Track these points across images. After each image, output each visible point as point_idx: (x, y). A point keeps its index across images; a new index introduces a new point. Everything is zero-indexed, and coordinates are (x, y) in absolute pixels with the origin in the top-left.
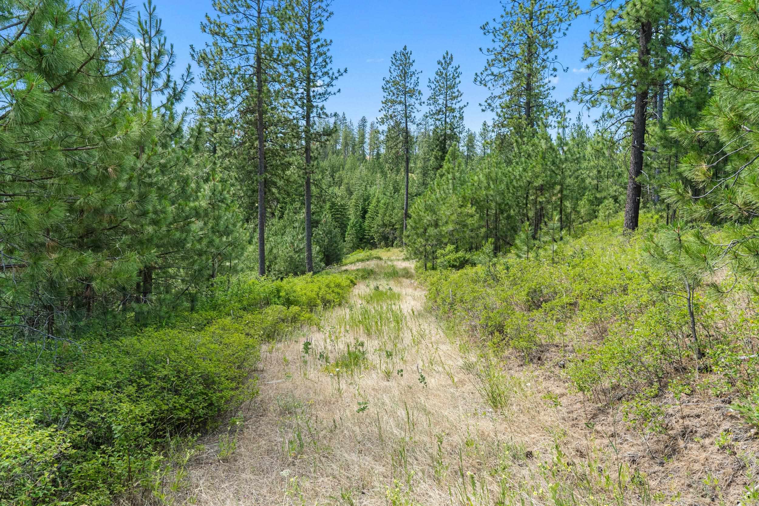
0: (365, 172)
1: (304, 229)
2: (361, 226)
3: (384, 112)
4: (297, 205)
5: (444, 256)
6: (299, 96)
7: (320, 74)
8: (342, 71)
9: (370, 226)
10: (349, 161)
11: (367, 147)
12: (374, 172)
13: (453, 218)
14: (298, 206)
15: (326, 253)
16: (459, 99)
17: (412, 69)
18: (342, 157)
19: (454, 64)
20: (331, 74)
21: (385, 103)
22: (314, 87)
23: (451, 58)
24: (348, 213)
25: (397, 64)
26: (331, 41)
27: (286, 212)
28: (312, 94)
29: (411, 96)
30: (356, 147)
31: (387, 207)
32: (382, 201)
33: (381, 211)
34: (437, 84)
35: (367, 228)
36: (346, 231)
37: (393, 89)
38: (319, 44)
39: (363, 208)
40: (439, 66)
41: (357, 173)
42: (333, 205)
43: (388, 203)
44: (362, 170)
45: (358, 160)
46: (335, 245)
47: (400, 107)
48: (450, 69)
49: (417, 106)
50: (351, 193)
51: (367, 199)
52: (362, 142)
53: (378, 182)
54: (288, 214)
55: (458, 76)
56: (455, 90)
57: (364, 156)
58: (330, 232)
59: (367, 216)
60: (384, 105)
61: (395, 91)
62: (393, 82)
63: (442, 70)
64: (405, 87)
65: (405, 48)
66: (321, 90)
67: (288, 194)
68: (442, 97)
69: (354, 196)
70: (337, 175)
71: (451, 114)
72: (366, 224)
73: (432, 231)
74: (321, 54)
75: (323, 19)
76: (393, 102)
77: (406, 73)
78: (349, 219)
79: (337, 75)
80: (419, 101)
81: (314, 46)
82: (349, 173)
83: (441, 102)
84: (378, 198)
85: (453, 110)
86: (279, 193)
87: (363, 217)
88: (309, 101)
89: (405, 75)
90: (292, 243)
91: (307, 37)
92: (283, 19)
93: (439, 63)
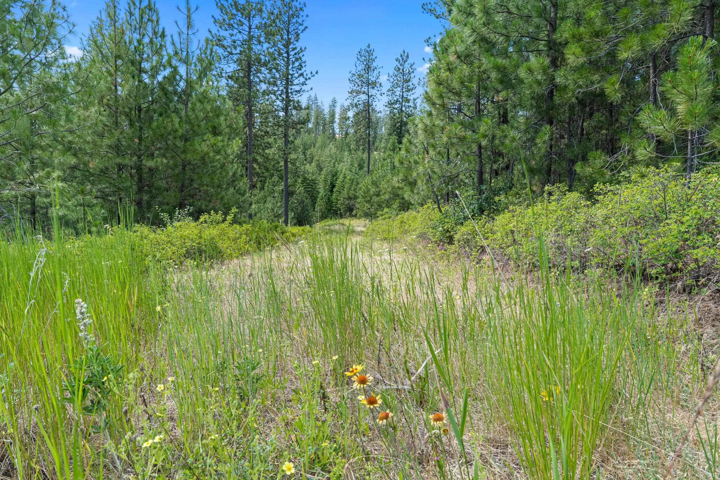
0: (334, 150)
1: (282, 199)
2: (329, 199)
3: (349, 101)
4: (276, 178)
5: (382, 215)
6: (279, 92)
7: (296, 75)
8: (314, 73)
9: (337, 199)
10: (320, 139)
11: (336, 126)
12: (342, 150)
13: (388, 190)
14: (276, 180)
15: (299, 219)
16: (414, 91)
17: (374, 64)
18: (313, 135)
19: (410, 61)
20: (305, 76)
21: (351, 93)
22: (291, 85)
23: (408, 56)
24: (318, 187)
25: (361, 60)
26: (305, 48)
27: (267, 184)
28: (290, 91)
29: (373, 88)
30: (326, 126)
31: (352, 182)
32: (348, 177)
33: (346, 186)
34: (395, 78)
35: (334, 201)
36: (316, 203)
37: (357, 81)
38: (296, 51)
39: (331, 183)
40: (397, 63)
41: (327, 151)
42: (305, 179)
43: (354, 179)
44: (331, 148)
45: (329, 138)
46: (307, 213)
47: (364, 97)
48: (406, 65)
49: (378, 96)
50: (321, 169)
51: (335, 175)
52: (332, 122)
53: (345, 159)
54: (268, 186)
55: (413, 72)
56: (410, 84)
57: (334, 134)
58: (303, 202)
59: (335, 190)
60: (350, 95)
61: (360, 83)
62: (358, 75)
63: (400, 67)
64: (368, 80)
65: (369, 46)
66: (297, 88)
67: (267, 170)
68: (399, 89)
69: (324, 172)
70: (308, 152)
71: (407, 104)
72: (334, 197)
73: (375, 199)
74: (297, 60)
75: (299, 32)
76: (358, 92)
77: (369, 67)
78: (318, 192)
79: (310, 76)
80: (379, 92)
81: (292, 53)
82: (319, 151)
83: (398, 93)
84: (345, 174)
85: (408, 101)
86: (260, 168)
87: (332, 191)
88: (287, 97)
89: (368, 68)
90: (273, 210)
91: (287, 46)
92: (269, 35)
93: (397, 60)
